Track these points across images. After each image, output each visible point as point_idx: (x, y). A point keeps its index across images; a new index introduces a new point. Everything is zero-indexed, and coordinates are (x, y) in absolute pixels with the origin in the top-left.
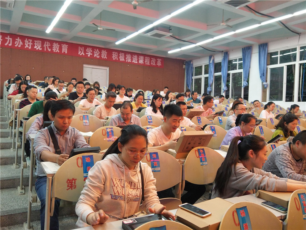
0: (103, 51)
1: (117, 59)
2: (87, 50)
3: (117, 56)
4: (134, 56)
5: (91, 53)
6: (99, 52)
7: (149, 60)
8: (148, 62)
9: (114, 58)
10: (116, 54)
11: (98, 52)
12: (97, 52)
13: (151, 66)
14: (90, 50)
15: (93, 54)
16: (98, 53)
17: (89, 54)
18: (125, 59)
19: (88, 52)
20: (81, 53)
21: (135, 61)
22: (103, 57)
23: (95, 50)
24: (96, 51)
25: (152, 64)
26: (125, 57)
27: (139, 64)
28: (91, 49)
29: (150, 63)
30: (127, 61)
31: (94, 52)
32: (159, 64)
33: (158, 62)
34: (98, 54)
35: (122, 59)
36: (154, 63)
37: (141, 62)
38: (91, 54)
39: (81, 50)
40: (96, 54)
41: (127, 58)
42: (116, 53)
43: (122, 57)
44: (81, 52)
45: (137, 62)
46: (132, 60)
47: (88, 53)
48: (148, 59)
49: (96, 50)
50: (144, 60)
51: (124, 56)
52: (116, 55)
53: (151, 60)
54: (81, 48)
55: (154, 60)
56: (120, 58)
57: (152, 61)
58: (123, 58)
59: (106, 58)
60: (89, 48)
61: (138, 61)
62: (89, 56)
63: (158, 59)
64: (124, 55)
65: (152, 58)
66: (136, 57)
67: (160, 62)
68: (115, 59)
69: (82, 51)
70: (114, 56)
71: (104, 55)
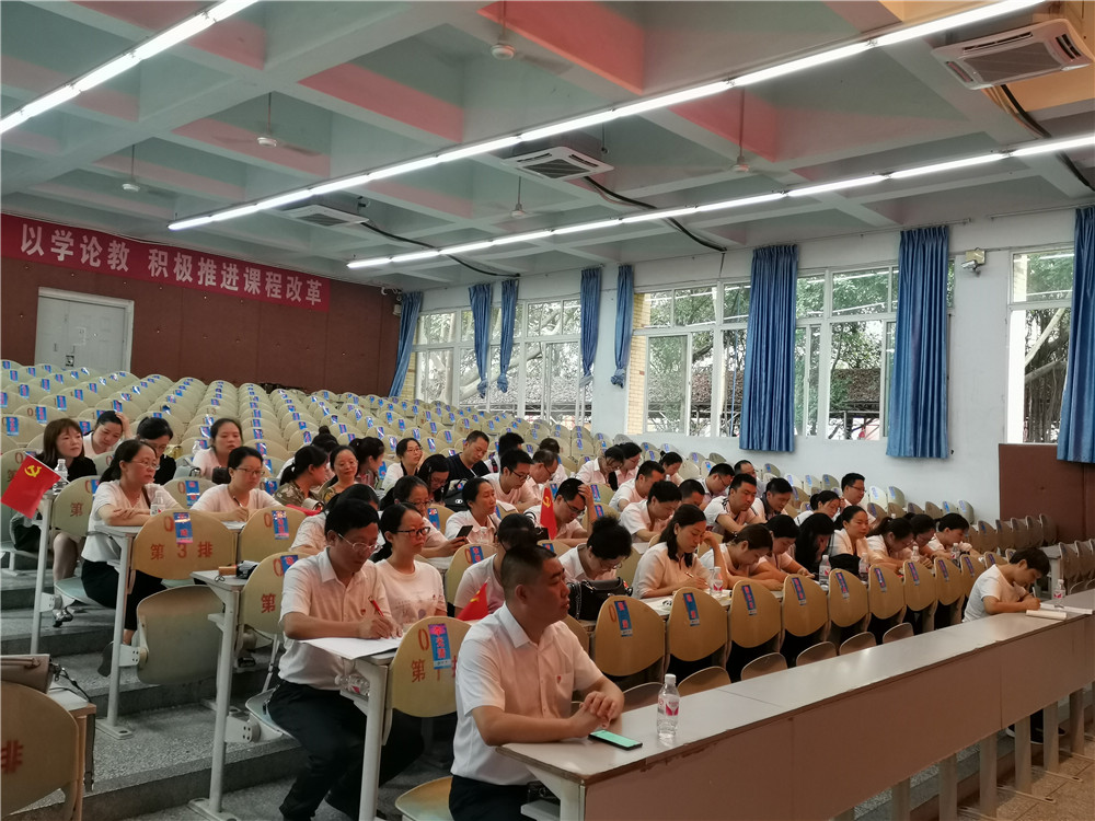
0: (114, 244)
1: (166, 275)
2: (54, 238)
3: (165, 264)
4: (228, 266)
5: (69, 249)
6: (100, 249)
7: (279, 281)
8: (277, 291)
9: (156, 270)
10: (163, 257)
11: (94, 246)
12: (90, 248)
13: (284, 302)
14: (67, 239)
15: (78, 253)
16: (95, 249)
17: (62, 253)
18: (194, 275)
19: (58, 244)
20: (31, 247)
21: (231, 285)
22: (113, 263)
23: (86, 240)
24: (87, 244)
25: (288, 295)
26: (196, 269)
27: (242, 295)
28: (70, 234)
29: (283, 292)
30: (200, 282)
31: (82, 246)
32: (314, 297)
33: (309, 290)
34: (97, 254)
35: (183, 274)
36: (297, 293)
37: (252, 286)
38: (71, 253)
39: (33, 236)
40: (88, 252)
41: (200, 273)
42: (161, 253)
43: (184, 270)
44: (30, 242)
45: (236, 289)
46: (219, 279)
47: (60, 248)
48: (277, 278)
49: (90, 240)
50: (263, 283)
51: (190, 266)
52: (163, 260)
53: (285, 282)
54: (31, 230)
55: (295, 285)
56: (176, 270)
57: (289, 286)
58: (188, 274)
59: (126, 269)
60: (63, 233)
61: (241, 283)
62: (61, 258)
63: (311, 282)
64: (190, 261)
65: (289, 278)
66: (235, 270)
67: (318, 292)
68: (157, 275)
69: (34, 241)
70: (156, 266)
71: (118, 260)
